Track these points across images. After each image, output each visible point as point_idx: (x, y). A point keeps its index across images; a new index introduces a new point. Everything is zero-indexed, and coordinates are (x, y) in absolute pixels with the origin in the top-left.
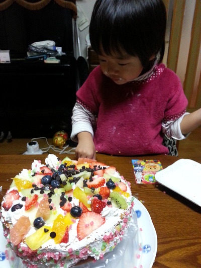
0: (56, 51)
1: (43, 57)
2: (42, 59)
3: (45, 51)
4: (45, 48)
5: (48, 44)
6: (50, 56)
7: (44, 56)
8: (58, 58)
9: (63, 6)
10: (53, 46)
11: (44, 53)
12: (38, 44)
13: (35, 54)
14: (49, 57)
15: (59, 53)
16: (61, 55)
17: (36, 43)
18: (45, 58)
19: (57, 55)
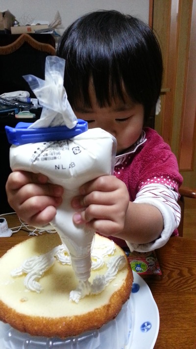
0: (31, 104)
1: (14, 111)
2: (12, 114)
3: (16, 104)
4: (16, 100)
5: (20, 95)
6: (23, 109)
7: (15, 109)
8: (32, 111)
9: (39, 49)
10: (27, 97)
11: (16, 106)
12: (9, 95)
13: (4, 107)
14: (22, 111)
15: (35, 105)
16: (37, 108)
17: (6, 94)
18: (16, 112)
19: (32, 108)
